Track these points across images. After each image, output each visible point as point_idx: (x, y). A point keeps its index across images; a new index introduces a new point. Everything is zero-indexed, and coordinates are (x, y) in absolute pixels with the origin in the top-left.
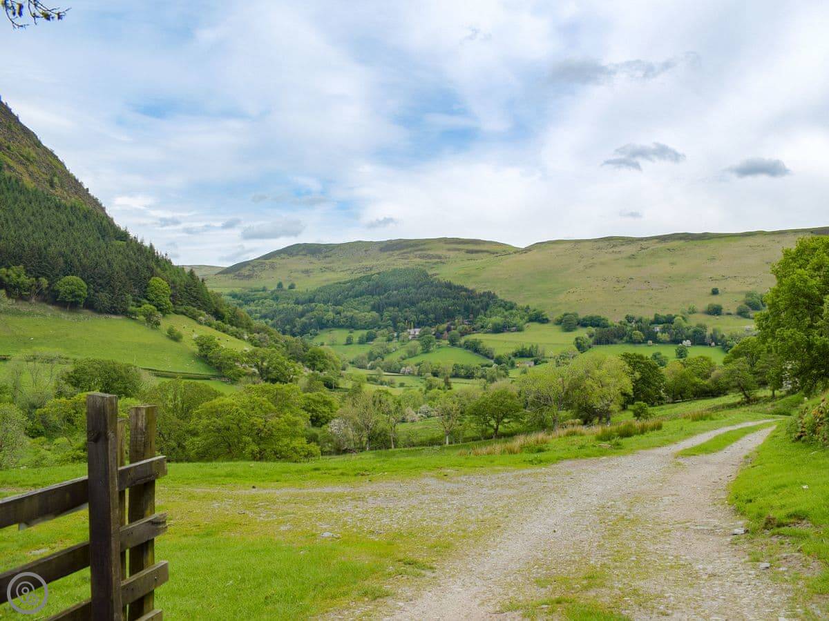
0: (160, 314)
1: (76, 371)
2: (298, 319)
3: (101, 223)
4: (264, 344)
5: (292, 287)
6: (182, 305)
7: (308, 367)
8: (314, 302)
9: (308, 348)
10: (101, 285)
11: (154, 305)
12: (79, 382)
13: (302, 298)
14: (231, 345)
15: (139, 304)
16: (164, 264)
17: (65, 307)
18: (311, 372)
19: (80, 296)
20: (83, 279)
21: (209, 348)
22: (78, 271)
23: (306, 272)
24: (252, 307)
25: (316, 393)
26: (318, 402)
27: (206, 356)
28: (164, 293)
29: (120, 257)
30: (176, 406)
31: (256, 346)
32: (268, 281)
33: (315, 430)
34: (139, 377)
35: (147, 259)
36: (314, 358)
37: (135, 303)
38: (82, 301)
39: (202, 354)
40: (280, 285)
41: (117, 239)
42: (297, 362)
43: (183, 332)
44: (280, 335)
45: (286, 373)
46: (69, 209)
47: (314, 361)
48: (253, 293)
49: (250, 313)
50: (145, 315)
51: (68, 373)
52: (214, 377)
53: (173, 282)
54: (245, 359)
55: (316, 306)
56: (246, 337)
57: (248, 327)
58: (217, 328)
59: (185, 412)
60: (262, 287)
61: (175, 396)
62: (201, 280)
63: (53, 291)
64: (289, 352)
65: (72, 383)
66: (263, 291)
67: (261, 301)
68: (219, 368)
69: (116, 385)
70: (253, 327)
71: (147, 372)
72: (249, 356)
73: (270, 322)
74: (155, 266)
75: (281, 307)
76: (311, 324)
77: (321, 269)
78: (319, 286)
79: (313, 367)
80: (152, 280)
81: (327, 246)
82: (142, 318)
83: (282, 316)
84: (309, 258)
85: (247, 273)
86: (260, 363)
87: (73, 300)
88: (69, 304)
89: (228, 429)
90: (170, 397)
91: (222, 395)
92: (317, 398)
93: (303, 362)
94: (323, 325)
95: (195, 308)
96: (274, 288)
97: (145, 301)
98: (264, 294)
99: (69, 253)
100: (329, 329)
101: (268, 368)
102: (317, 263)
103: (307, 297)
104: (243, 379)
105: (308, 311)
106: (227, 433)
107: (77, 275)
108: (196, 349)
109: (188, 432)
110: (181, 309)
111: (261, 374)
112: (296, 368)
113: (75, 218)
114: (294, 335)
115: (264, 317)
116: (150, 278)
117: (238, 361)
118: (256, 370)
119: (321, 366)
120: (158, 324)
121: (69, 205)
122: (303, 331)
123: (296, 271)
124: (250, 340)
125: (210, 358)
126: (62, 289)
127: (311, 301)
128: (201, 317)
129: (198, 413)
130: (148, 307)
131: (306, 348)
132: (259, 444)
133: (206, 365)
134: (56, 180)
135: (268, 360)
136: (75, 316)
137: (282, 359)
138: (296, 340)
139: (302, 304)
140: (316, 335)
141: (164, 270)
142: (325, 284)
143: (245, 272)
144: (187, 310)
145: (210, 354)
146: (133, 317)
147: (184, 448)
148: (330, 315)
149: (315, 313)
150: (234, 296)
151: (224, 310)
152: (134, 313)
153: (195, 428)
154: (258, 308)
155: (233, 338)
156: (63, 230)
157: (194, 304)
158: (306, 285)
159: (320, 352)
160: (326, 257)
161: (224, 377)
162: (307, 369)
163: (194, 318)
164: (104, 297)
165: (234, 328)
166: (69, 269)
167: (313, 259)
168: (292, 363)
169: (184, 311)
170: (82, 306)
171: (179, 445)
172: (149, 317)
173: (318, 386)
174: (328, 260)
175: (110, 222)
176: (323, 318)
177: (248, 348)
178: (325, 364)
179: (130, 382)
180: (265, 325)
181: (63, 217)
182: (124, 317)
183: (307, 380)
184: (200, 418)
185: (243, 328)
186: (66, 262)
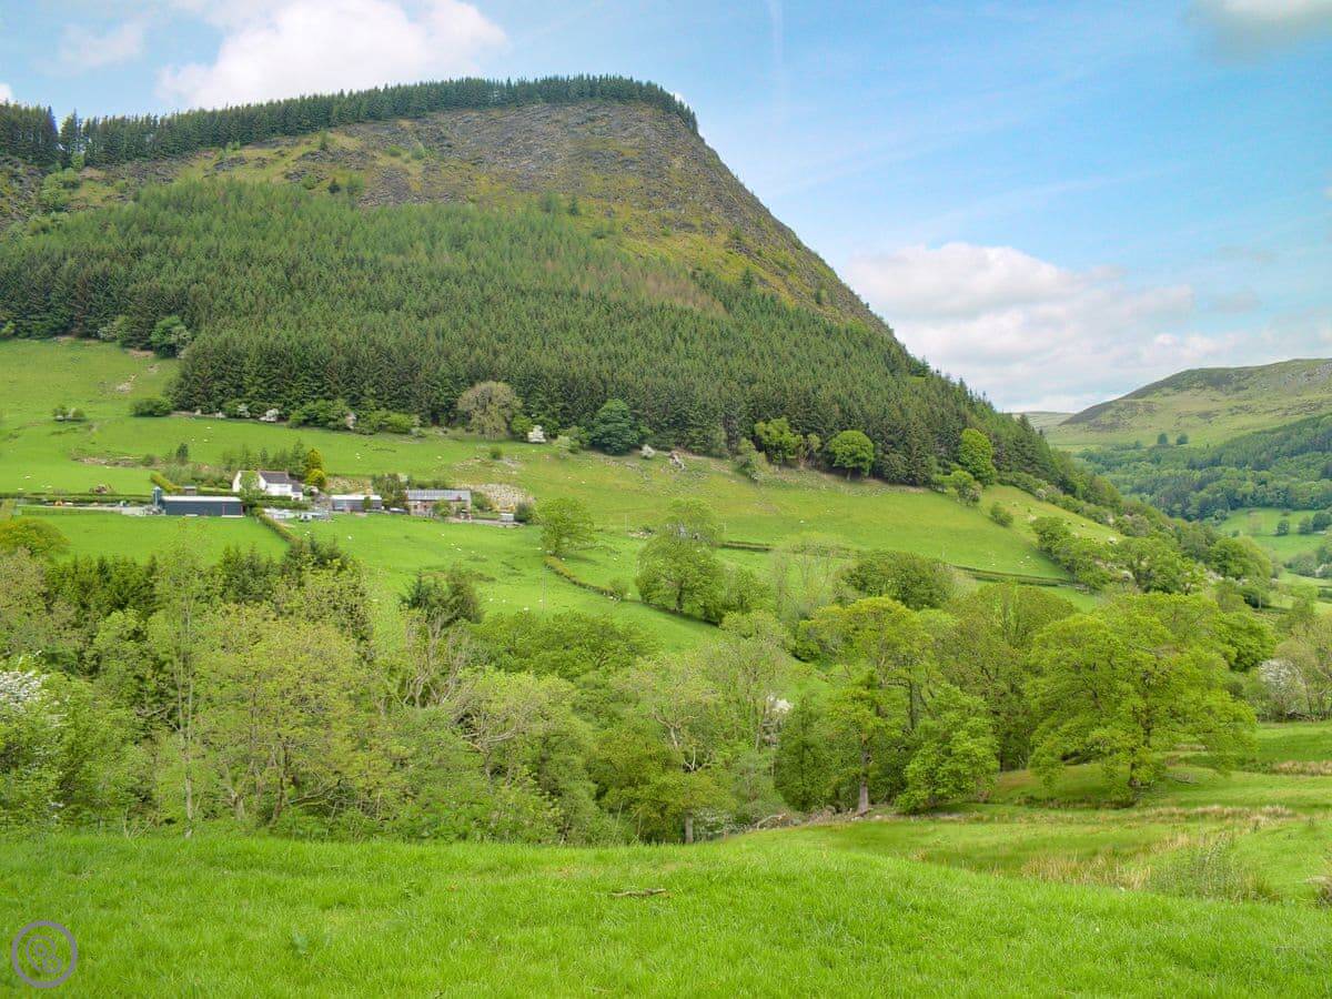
0: (978, 485)
1: (860, 569)
2: (1193, 493)
3: (889, 351)
4: (1143, 532)
5: (1182, 441)
6: (1010, 471)
7: (1214, 570)
8: (1221, 465)
9: (1214, 541)
10: (891, 442)
11: (970, 472)
12: (865, 584)
13: (1199, 458)
14: (1089, 532)
15: (948, 470)
16: (981, 408)
17: (845, 476)
18: (1222, 578)
19: (863, 460)
20: (868, 435)
21: (1053, 537)
22: (860, 423)
23: (1206, 415)
24: (1119, 475)
25: (1235, 614)
26: (1240, 629)
27: (1049, 550)
28: (983, 452)
29: (918, 400)
30: (1006, 625)
31: (1128, 535)
32: (1144, 433)
33: (1237, 677)
34: (950, 579)
35: (957, 402)
36: (1225, 556)
37: (941, 469)
38: (867, 466)
39: (1045, 546)
40: (1162, 439)
41: (912, 374)
42: (1197, 562)
43: (1014, 512)
44: (1167, 517)
45: (1179, 578)
46: (843, 334)
47: (1225, 561)
48: (1119, 453)
49: (1117, 483)
50: (957, 487)
51: (849, 570)
52: (1063, 582)
53: (996, 436)
54: (1112, 556)
55: (1224, 471)
56: (1111, 521)
57: (1114, 504)
58: (1066, 507)
59: (1021, 636)
60: (1133, 442)
61: (1005, 609)
62: (1037, 431)
63: (827, 452)
64: (1183, 546)
65: (856, 585)
66: (1134, 448)
67: (1132, 465)
68: (1070, 569)
69: (916, 590)
70: (1122, 505)
71: (962, 573)
72: (1116, 550)
73: (1148, 498)
74: (969, 413)
75: (1165, 473)
76: (1215, 501)
77: (1231, 410)
78: (1228, 439)
79: (1223, 570)
80: (966, 435)
81: (1239, 371)
82: (952, 491)
83: (1167, 488)
84: (1211, 392)
85: (1108, 421)
86: (1135, 562)
87: (855, 465)
88: (850, 471)
89: (1093, 668)
90: (998, 610)
91: (1078, 610)
92: (1237, 623)
93: (1206, 562)
94: (1236, 503)
95: (1031, 476)
96: (1154, 442)
97: (956, 464)
98: (1137, 454)
99: (846, 397)
100: (1247, 510)
101: (1149, 571)
102: (1222, 401)
103: (1208, 456)
104: (1109, 587)
105: (1210, 481)
106: (1092, 675)
107: (858, 429)
108: (1034, 539)
109: (1026, 668)
110: (1010, 477)
111: (1138, 581)
112: (1196, 571)
113: (852, 347)
114: (1188, 518)
115: (1139, 490)
116: (961, 430)
117: (1099, 558)
118: (1130, 575)
119: (1238, 570)
120: (975, 500)
121: (843, 328)
122: (1204, 511)
123: (1189, 415)
124: (1119, 526)
125: (1057, 552)
126: (839, 451)
127: (1215, 462)
128: (1040, 490)
129: (1042, 640)
130: (960, 474)
131: (1211, 540)
132: (1145, 697)
133: (1051, 565)
134: (824, 293)
135: (1148, 557)
136: (859, 488)
137: (1173, 556)
138: (1194, 526)
139: (1201, 468)
140: (1225, 519)
141: (982, 418)
142: (1237, 435)
143: (1106, 418)
144: (1019, 479)
145: (1055, 547)
146: (940, 489)
147: (1020, 694)
148: (1249, 487)
149: (1222, 483)
150: (1090, 457)
151: (1075, 479)
152: (939, 484)
153: (1037, 663)
154: (1129, 476)
155: (1091, 523)
156: (837, 365)
157: (1028, 469)
158: (1204, 438)
159: (1236, 546)
160: (1239, 389)
161: (1078, 582)
162: (1213, 574)
163: (1029, 490)
164: (897, 460)
165: (1092, 505)
166: (848, 421)
167: (1215, 394)
168: (1189, 563)
169: (1015, 480)
170: (867, 474)
171: (1013, 689)
172: (962, 488)
173: (1236, 602)
174: (1242, 393)
175: (902, 350)
176: (1235, 491)
177: (1115, 538)
178: (1245, 567)
179: (938, 587)
180: (1140, 502)
181: (835, 345)
182: (927, 490)
183: (1215, 592)
184: (1046, 647)
185: (1105, 506)
186: (842, 411)
